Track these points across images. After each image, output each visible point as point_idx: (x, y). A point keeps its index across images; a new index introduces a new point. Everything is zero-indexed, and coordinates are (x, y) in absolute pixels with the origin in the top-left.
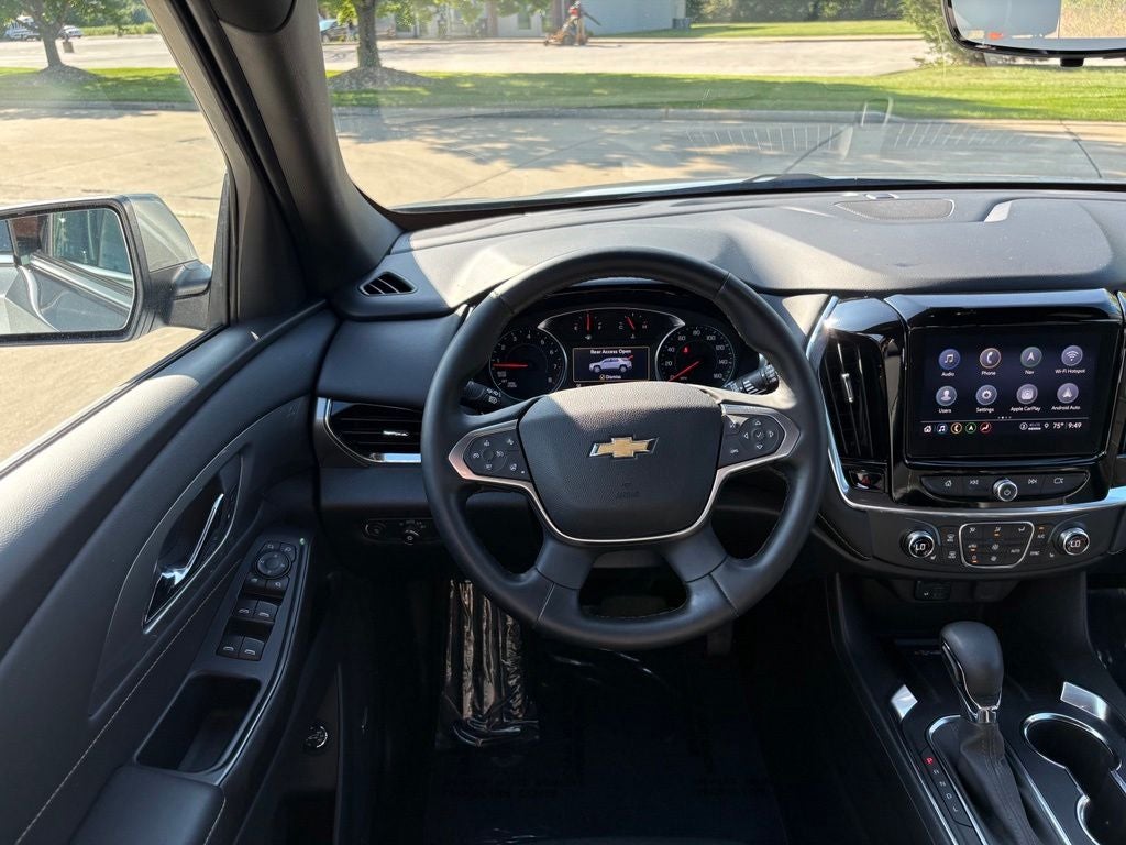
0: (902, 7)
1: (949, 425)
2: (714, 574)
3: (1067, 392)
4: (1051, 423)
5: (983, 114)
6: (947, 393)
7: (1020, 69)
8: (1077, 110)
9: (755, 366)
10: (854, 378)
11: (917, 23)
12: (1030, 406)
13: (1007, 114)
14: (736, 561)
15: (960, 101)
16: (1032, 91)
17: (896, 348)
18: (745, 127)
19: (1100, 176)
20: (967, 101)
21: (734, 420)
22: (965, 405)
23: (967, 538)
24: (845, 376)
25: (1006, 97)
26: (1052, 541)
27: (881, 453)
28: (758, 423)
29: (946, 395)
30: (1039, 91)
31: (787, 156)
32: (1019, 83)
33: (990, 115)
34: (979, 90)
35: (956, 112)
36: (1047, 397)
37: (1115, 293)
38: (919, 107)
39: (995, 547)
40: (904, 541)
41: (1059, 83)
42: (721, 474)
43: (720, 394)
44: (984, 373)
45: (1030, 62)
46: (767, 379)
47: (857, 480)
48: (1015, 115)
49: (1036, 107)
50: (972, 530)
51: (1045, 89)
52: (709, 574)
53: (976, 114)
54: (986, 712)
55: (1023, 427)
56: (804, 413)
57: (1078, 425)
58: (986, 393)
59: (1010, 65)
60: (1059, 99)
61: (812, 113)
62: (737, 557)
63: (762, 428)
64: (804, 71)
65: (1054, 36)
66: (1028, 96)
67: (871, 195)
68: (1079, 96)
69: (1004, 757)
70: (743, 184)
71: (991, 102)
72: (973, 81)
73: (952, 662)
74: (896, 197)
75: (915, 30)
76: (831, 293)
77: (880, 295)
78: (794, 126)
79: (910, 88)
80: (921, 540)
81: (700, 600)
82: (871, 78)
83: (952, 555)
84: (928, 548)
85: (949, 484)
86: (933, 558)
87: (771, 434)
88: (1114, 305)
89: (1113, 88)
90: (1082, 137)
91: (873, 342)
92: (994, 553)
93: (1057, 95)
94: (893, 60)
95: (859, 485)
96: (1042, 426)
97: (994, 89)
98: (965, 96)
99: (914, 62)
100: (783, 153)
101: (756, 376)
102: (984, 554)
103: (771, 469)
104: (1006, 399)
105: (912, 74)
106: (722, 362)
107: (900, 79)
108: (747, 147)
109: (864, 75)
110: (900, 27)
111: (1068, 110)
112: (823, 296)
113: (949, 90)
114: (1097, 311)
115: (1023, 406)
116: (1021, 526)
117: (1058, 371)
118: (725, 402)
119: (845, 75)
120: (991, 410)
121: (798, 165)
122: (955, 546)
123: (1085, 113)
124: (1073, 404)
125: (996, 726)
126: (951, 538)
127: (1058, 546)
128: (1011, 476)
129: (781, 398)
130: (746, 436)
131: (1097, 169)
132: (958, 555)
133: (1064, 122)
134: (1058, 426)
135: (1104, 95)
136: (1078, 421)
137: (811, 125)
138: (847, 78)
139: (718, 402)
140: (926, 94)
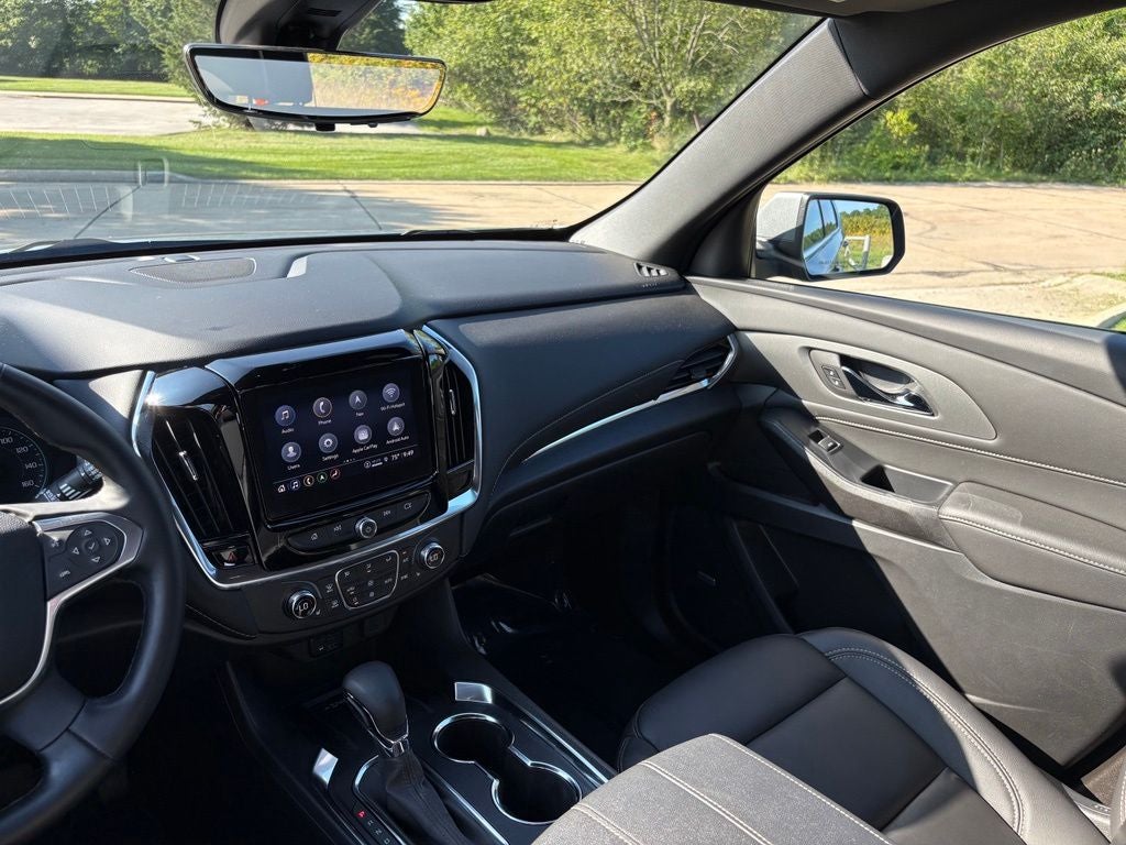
0: (166, 70)
1: (301, 480)
2: (74, 728)
3: (395, 426)
4: (389, 456)
5: (270, 175)
6: (291, 449)
7: (292, 134)
8: (349, 170)
9: (72, 465)
10: (192, 454)
11: (185, 86)
12: (368, 445)
13: (290, 175)
14: (98, 701)
15: (245, 163)
16: (308, 154)
17: (229, 413)
18: (14, 189)
19: (380, 228)
20: (251, 163)
21: (55, 537)
22: (311, 457)
23: (345, 582)
24: (182, 454)
25: (286, 159)
26: (416, 561)
27: (242, 524)
28: (87, 533)
29: (290, 451)
30: (313, 154)
31: (75, 219)
32: (295, 146)
33: (275, 176)
34: (260, 153)
35: (244, 173)
36: (380, 433)
37: (412, 332)
38: (208, 168)
39: (371, 583)
40: (287, 605)
41: (328, 147)
42: (52, 607)
43: (30, 510)
44: (320, 422)
45: (299, 128)
46: (89, 477)
47: (224, 561)
48: (298, 175)
49: (314, 169)
50: (347, 574)
51: (317, 152)
52: (67, 730)
53: (263, 175)
54: (398, 744)
55: (367, 465)
56: (143, 507)
57: (411, 453)
58: (327, 442)
59: (281, 131)
60: (331, 161)
61: (94, 172)
62: (99, 696)
63: (95, 537)
64: (75, 129)
65: (312, 104)
66: (304, 158)
67: (169, 259)
68: (348, 158)
69: (424, 778)
70: (11, 254)
71: (274, 164)
72: (253, 145)
73: (358, 709)
74: (197, 258)
75: (185, 93)
76: (145, 368)
77: (200, 362)
78: (76, 187)
79: (193, 150)
80: (303, 599)
81: (63, 767)
82: (151, 138)
83: (335, 604)
84: (311, 606)
85: (315, 537)
86: (318, 613)
87: (107, 541)
88: (413, 342)
89: (373, 152)
90: (358, 194)
91: (205, 413)
92: (371, 589)
93: (329, 158)
94: (170, 122)
95: (226, 564)
96: (382, 461)
97: (274, 152)
98: (249, 158)
99: (191, 124)
100: (68, 215)
101: (74, 476)
102: (362, 594)
103: (118, 581)
104: (346, 443)
105: (192, 135)
106: (31, 466)
107: (181, 140)
108: (22, 211)
109: (144, 134)
110: (169, 90)
111: (341, 171)
112: (137, 373)
113: (233, 152)
114: (400, 350)
115: (362, 446)
116: (387, 556)
117: (383, 409)
118: (37, 518)
119: (123, 134)
120: (336, 456)
121: (91, 228)
122: (335, 595)
123: (355, 172)
124: (403, 435)
125: (410, 752)
126: (329, 588)
127: (420, 562)
128: (367, 513)
129: (109, 497)
130: (76, 551)
131: (375, 221)
132: (340, 603)
133: (341, 181)
134: (395, 457)
135: (367, 157)
136: (410, 449)
137: (98, 185)
138: (125, 137)
139: (27, 520)
140: (212, 155)
